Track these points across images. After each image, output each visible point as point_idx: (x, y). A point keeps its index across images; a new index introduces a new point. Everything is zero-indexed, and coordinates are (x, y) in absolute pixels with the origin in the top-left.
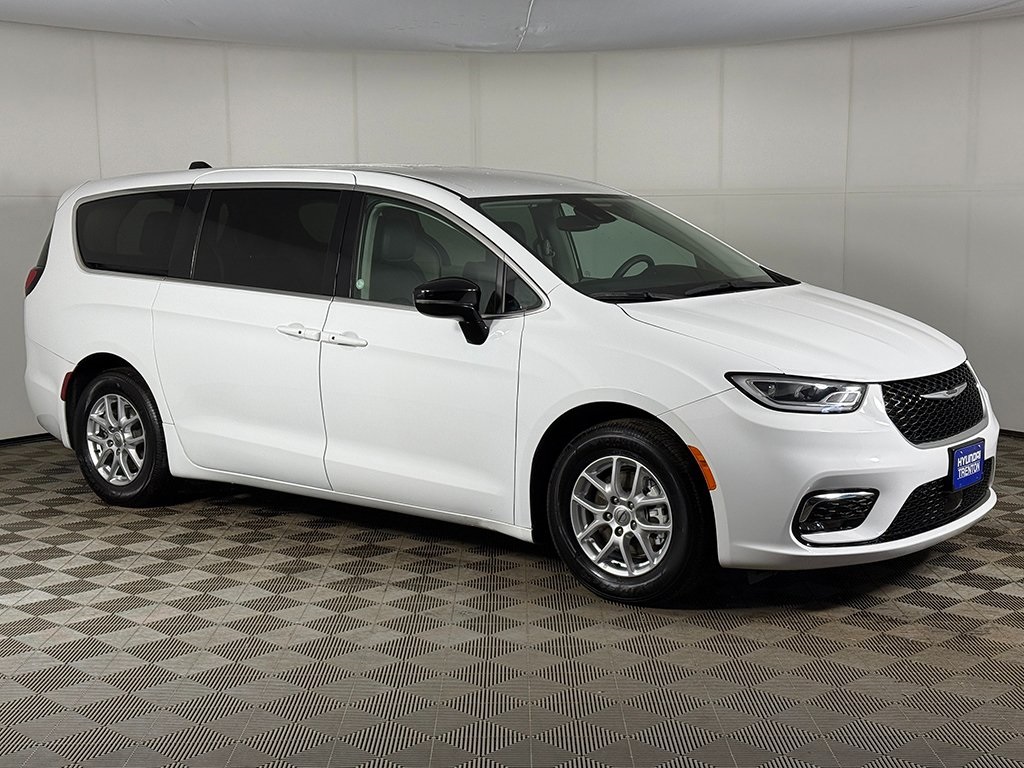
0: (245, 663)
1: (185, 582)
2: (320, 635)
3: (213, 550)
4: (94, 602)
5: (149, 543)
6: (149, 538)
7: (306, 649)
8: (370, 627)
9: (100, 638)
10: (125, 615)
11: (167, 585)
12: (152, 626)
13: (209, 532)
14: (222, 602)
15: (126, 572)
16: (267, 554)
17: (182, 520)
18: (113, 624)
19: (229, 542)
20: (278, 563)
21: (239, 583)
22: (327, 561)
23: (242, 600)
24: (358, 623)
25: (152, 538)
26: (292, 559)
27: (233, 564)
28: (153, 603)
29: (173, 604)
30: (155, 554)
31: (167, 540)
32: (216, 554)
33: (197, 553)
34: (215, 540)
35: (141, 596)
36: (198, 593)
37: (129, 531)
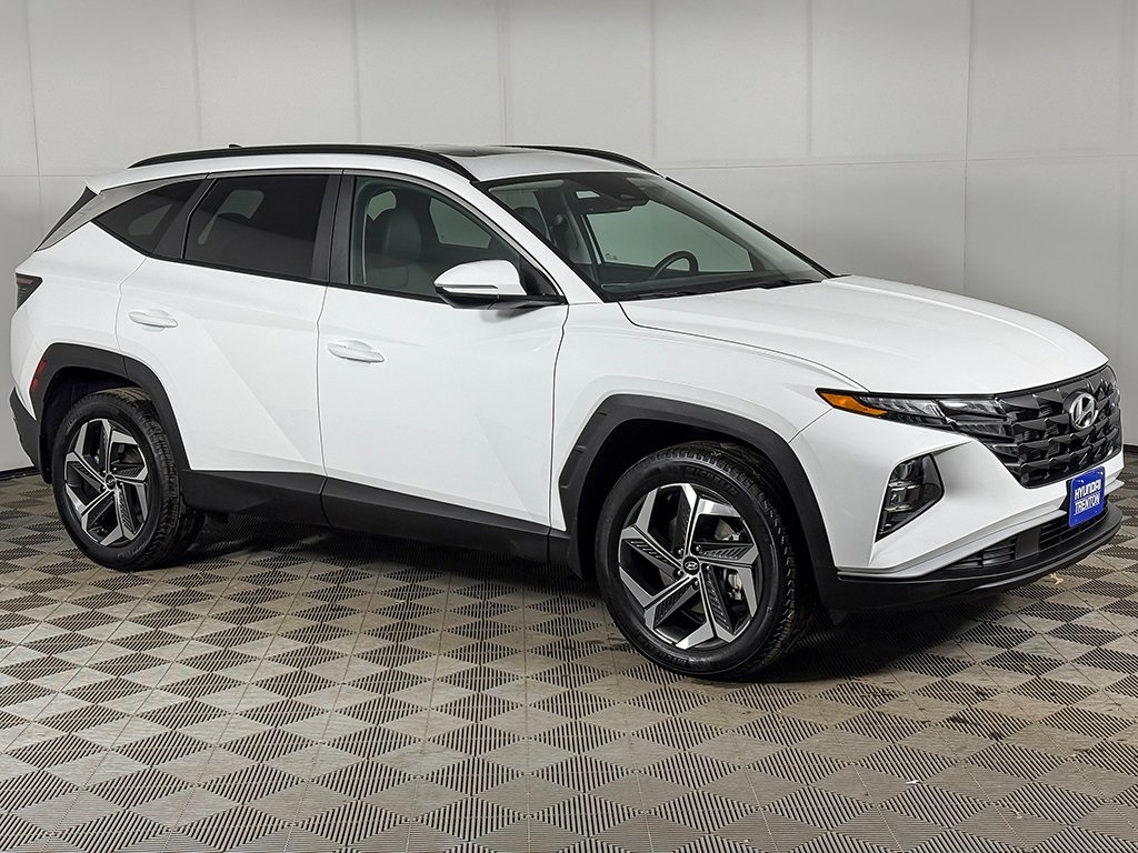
0: (256, 805)
1: (163, 684)
2: (354, 759)
3: (198, 635)
4: (43, 716)
5: (111, 627)
6: (109, 619)
7: (336, 781)
8: (418, 746)
9: (55, 770)
10: (85, 734)
11: (141, 688)
13: (191, 608)
14: (217, 713)
15: (84, 668)
16: (269, 639)
17: (156, 592)
18: (73, 749)
19: (218, 622)
20: (285, 651)
21: (236, 683)
22: (350, 647)
23: (243, 708)
24: (402, 740)
25: (116, 619)
26: (303, 645)
27: (226, 654)
28: (123, 715)
29: (151, 717)
30: (121, 643)
31: (136, 621)
32: (203, 640)
33: (178, 639)
34: (200, 620)
35: (106, 704)
36: (184, 699)
37: (85, 610)
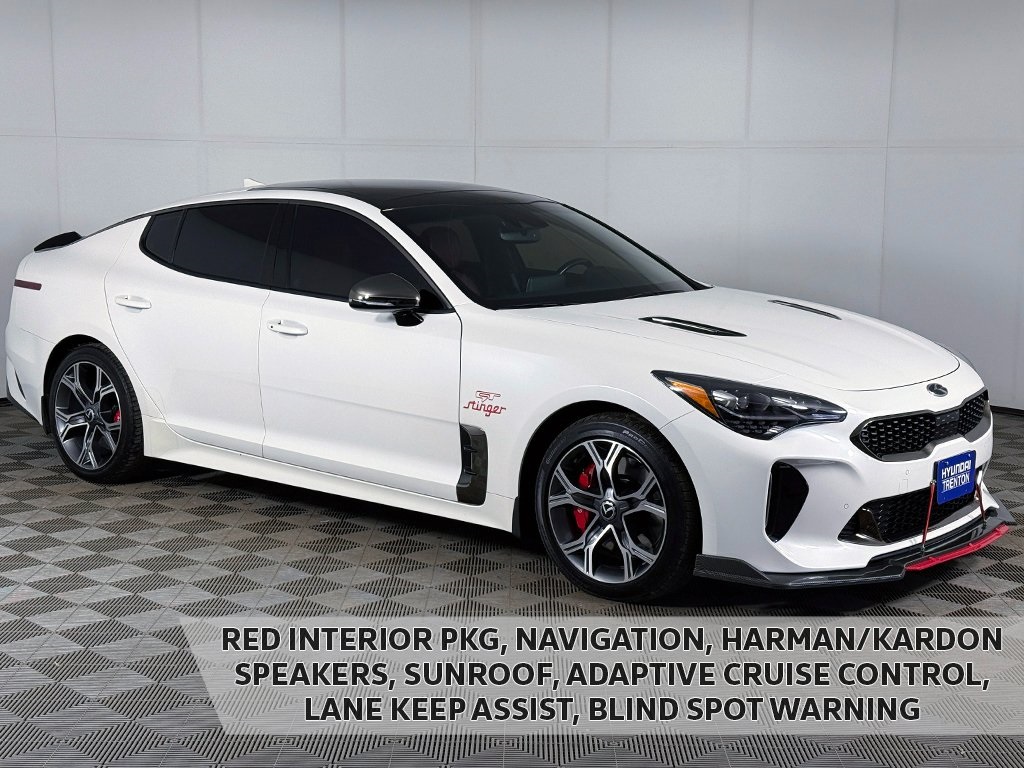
1: (113, 580)
3: (153, 541)
5: (79, 531)
6: (77, 525)
10: (36, 619)
11: (94, 583)
12: (67, 634)
13: (152, 519)
14: (153, 606)
15: (48, 565)
16: (214, 547)
17: (124, 505)
19: (172, 531)
20: (225, 558)
21: (175, 582)
22: (283, 556)
23: (178, 603)
25: (85, 525)
26: (242, 553)
27: (173, 558)
28: (71, 605)
29: (95, 607)
30: (85, 545)
31: (102, 527)
32: (156, 545)
33: (134, 544)
34: (158, 528)
35: (60, 595)
36: (127, 594)
37: (59, 516)
